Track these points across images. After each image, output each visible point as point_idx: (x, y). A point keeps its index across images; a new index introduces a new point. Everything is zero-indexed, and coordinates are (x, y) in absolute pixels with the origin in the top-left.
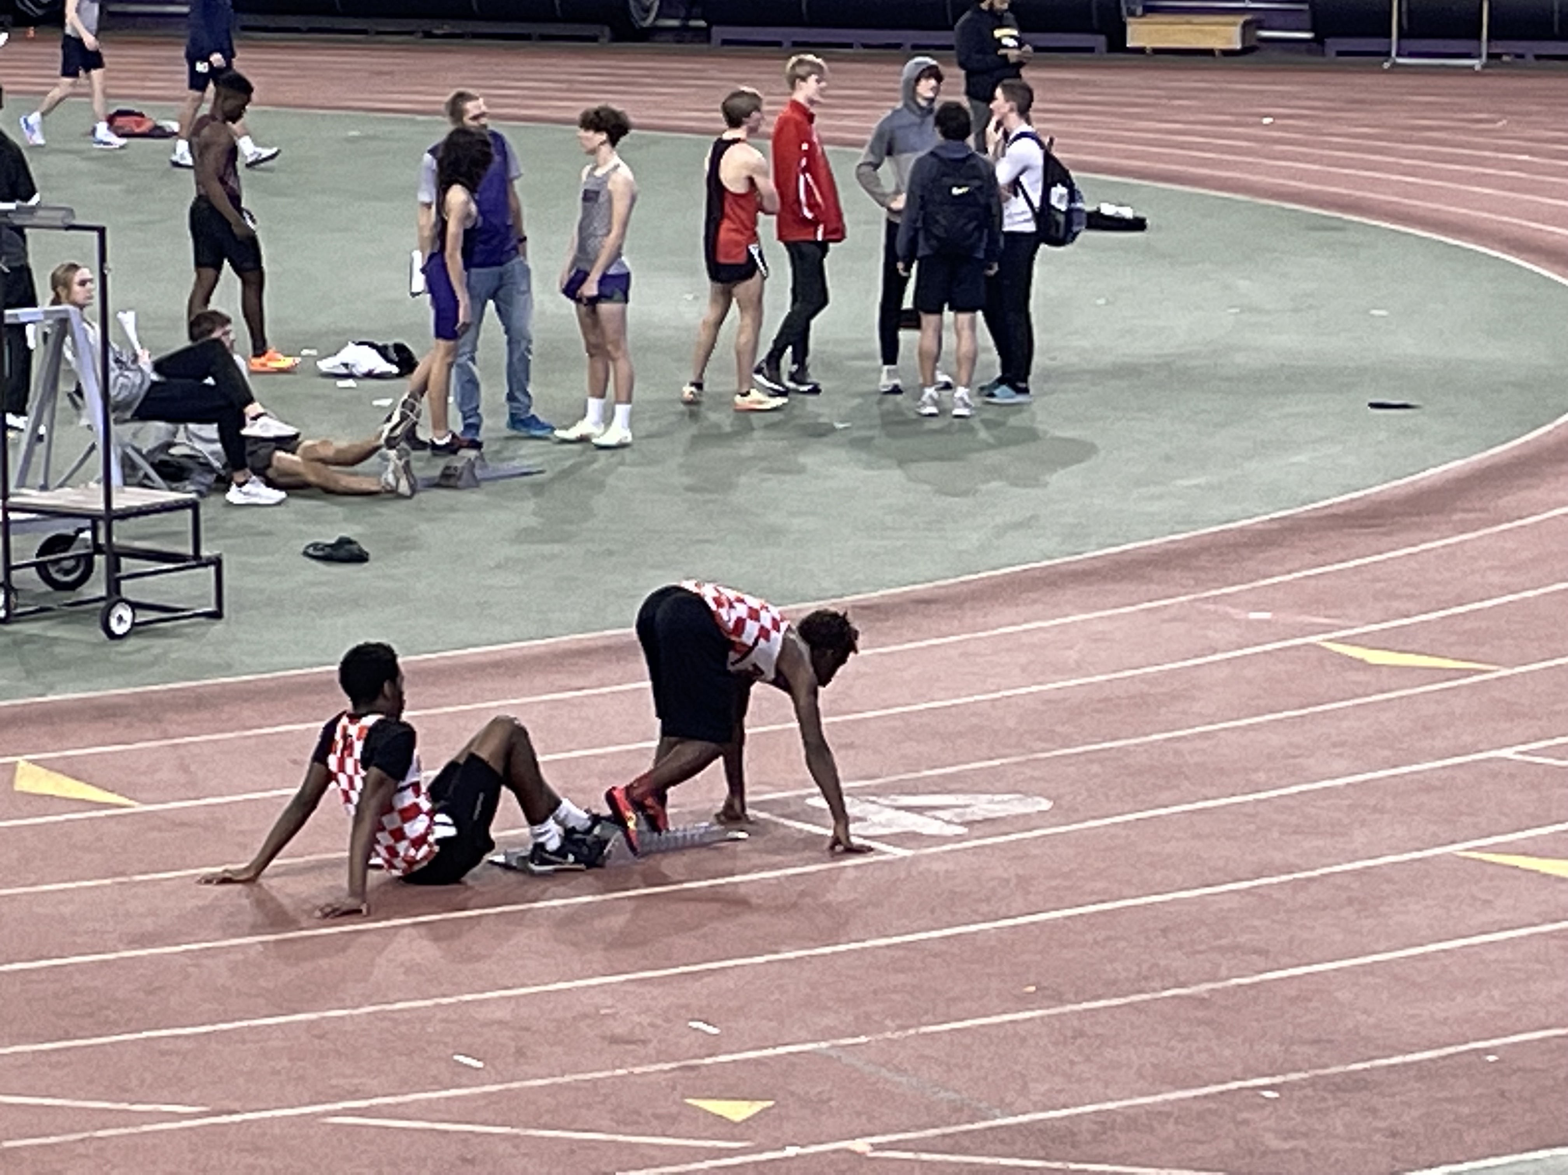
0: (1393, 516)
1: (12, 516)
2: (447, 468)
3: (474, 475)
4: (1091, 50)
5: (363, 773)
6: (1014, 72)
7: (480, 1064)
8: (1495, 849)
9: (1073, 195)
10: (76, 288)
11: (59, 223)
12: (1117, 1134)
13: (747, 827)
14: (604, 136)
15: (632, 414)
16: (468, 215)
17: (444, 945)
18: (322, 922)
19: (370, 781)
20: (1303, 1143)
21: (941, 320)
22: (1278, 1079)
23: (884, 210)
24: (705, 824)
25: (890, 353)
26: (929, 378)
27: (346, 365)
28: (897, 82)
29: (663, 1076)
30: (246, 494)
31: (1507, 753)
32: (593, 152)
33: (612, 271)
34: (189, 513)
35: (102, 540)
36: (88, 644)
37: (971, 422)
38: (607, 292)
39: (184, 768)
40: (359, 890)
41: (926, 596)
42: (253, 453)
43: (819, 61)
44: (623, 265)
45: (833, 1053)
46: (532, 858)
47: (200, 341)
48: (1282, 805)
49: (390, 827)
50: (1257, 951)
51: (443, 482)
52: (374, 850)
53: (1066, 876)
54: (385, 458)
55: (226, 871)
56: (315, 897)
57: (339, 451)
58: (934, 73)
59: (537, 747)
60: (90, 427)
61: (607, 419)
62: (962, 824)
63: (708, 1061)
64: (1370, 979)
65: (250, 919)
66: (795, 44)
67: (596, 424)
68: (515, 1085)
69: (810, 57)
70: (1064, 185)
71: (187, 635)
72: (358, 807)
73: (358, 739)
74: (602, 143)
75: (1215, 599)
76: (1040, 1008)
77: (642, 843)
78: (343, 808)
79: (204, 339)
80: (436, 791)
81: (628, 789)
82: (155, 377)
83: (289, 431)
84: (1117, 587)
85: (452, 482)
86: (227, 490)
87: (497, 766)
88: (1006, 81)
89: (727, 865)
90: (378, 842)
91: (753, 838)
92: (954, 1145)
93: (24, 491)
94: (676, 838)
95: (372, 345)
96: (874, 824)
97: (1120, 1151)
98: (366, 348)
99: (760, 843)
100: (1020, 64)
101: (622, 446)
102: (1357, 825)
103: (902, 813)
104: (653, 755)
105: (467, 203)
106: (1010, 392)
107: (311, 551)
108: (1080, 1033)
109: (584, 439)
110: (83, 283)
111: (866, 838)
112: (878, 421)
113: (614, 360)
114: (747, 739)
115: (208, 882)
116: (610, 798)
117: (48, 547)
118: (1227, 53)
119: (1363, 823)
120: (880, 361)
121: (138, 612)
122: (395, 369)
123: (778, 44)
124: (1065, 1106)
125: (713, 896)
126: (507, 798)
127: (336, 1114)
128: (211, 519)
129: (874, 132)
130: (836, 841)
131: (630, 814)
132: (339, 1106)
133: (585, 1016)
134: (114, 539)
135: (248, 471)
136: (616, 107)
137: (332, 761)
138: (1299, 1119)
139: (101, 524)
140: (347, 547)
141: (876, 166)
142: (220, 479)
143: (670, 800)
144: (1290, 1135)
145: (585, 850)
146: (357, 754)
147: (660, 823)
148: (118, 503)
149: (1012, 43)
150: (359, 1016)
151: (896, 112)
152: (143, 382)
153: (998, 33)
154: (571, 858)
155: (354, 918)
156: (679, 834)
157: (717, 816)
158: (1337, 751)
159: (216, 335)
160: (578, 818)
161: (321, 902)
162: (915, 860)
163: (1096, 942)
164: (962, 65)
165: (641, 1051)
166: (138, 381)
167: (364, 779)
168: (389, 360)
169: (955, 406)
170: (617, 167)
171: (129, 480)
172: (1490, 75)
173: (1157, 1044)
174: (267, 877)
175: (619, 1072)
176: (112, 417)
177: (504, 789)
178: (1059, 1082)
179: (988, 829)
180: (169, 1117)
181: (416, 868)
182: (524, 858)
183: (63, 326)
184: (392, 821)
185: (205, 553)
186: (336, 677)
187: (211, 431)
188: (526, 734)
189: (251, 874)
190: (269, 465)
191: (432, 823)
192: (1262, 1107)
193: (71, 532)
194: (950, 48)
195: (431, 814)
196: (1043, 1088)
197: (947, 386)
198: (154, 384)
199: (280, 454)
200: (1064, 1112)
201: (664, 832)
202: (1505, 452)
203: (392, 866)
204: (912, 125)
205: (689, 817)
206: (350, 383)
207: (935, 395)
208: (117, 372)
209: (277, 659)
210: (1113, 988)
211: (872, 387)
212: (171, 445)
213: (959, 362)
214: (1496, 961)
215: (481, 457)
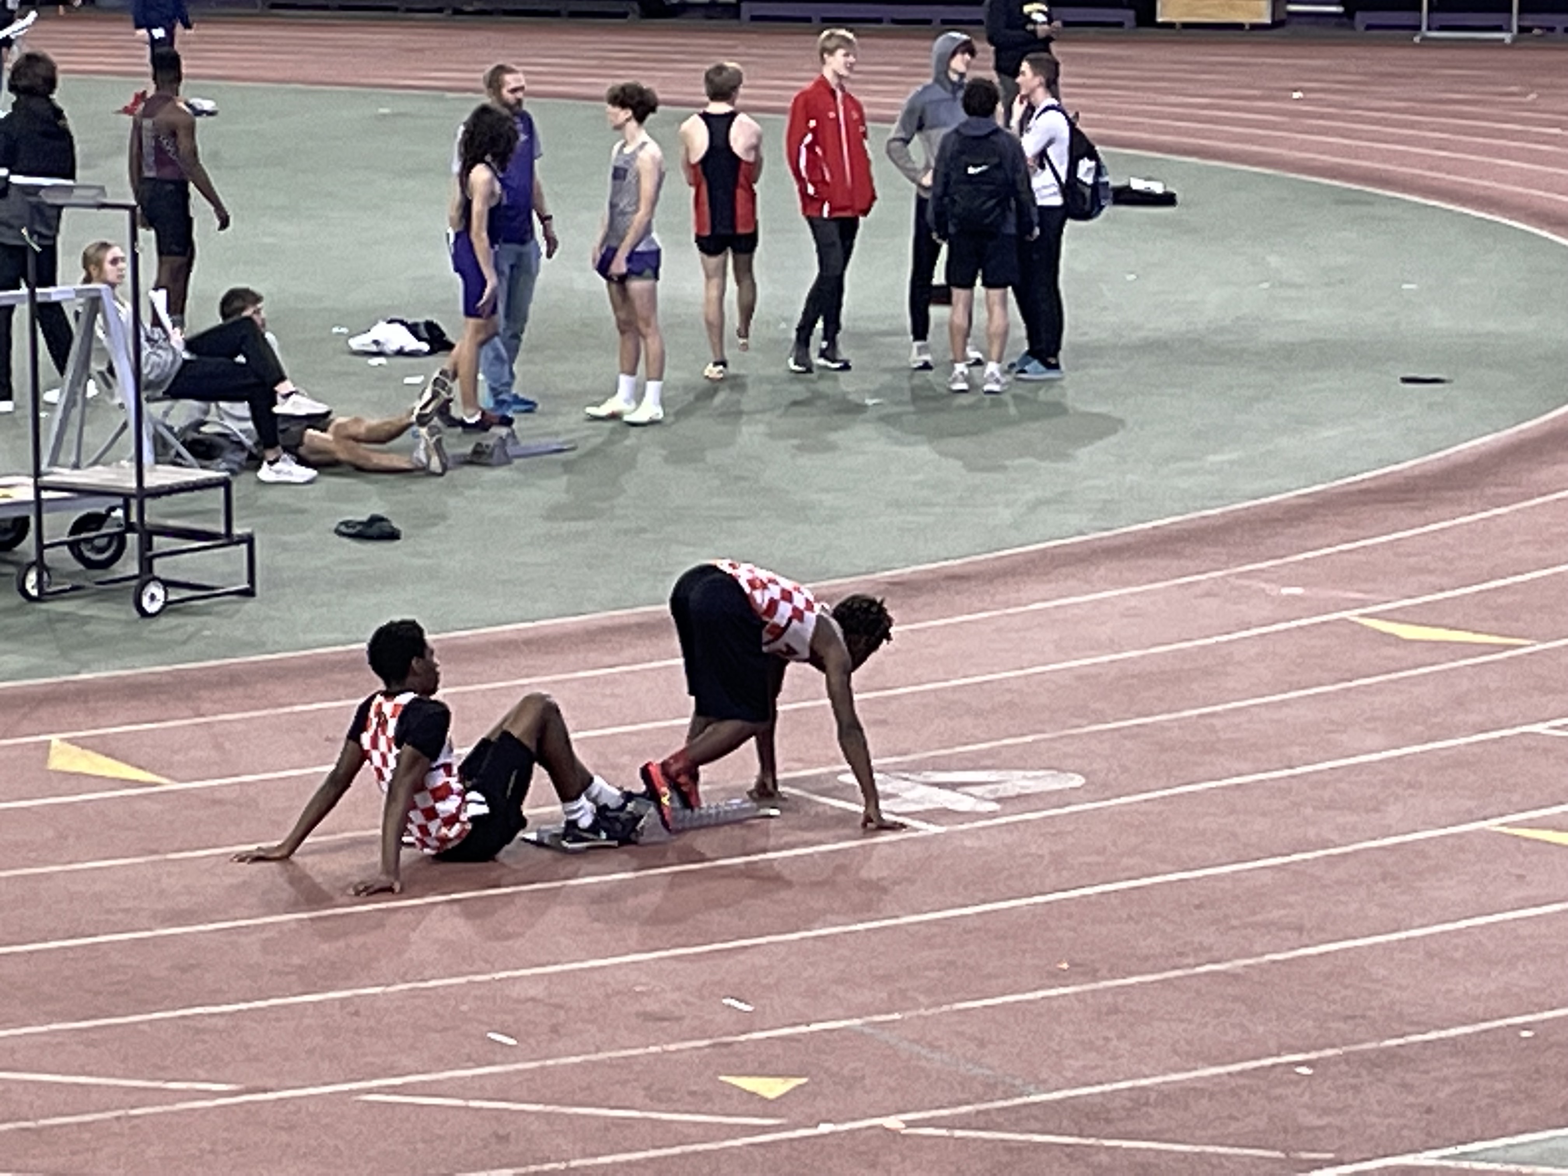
0: (1428, 489)
1: (45, 495)
2: (479, 445)
3: (505, 453)
4: (1120, 25)
5: (395, 751)
6: (1041, 46)
7: (512, 1042)
8: (1531, 824)
9: (1099, 171)
10: (108, 267)
11: (91, 202)
12: (1151, 1110)
13: (780, 804)
14: (629, 113)
15: (663, 390)
16: (492, 194)
17: (478, 922)
18: (356, 899)
19: (404, 759)
20: (1336, 1120)
21: (972, 295)
22: (1313, 1055)
23: (914, 186)
24: (737, 801)
25: (920, 329)
26: (959, 353)
27: (376, 342)
28: (929, 57)
29: (695, 1053)
30: (278, 472)
31: (1540, 728)
32: (619, 127)
33: (641, 248)
34: (222, 490)
35: (134, 518)
36: (119, 621)
37: (1002, 396)
38: (635, 269)
39: (218, 747)
40: (393, 867)
41: (958, 571)
42: (283, 431)
43: (850, 36)
44: (652, 241)
45: (868, 1030)
46: (564, 836)
47: (231, 320)
48: (1318, 781)
49: (421, 805)
50: (1289, 927)
51: (475, 459)
52: (406, 829)
53: (1102, 851)
54: (416, 436)
55: (259, 849)
56: (348, 875)
57: (370, 430)
58: (968, 48)
59: (570, 725)
60: (121, 406)
61: (639, 396)
62: (998, 800)
63: (743, 1038)
64: (1406, 956)
65: (284, 896)
66: (825, 20)
67: (627, 401)
68: (550, 1062)
69: (842, 32)
70: (1091, 159)
71: (218, 614)
72: (391, 785)
73: (393, 716)
74: (628, 120)
75: (1248, 575)
76: (1074, 984)
77: (675, 819)
78: (375, 785)
79: (235, 318)
80: (468, 770)
81: (664, 765)
82: (186, 355)
83: (321, 408)
84: (1150, 562)
85: (483, 459)
86: (259, 467)
87: (531, 745)
88: (1031, 56)
89: (761, 842)
90: (412, 822)
91: (787, 815)
92: (985, 1121)
93: (56, 469)
94: (710, 816)
95: (402, 323)
96: (906, 801)
97: (1152, 1128)
98: (397, 326)
99: (792, 818)
100: (1048, 39)
101: (652, 423)
102: (1392, 799)
103: (936, 789)
104: (686, 732)
105: (491, 182)
106: (1041, 368)
107: (343, 529)
108: (1114, 1010)
109: (615, 416)
110: (115, 261)
111: (898, 815)
112: (907, 397)
113: (645, 337)
114: (780, 717)
115: (242, 860)
116: (645, 773)
117: (80, 526)
118: (1255, 27)
119: (1397, 798)
120: (911, 337)
121: (170, 590)
122: (425, 347)
123: (808, 20)
124: (1100, 1083)
125: (749, 872)
126: (540, 776)
127: (370, 1091)
128: (245, 496)
129: (905, 108)
130: (868, 819)
131: (664, 789)
132: (375, 1083)
133: (618, 993)
134: (146, 518)
135: (279, 448)
136: (645, 85)
137: (366, 739)
138: (1333, 1095)
139: (134, 503)
140: (378, 524)
141: (907, 141)
142: (251, 457)
143: (702, 778)
144: (1325, 1111)
145: (618, 827)
146: (391, 731)
147: (693, 800)
148: (151, 480)
149: (1041, 18)
150: (393, 993)
151: (926, 88)
152: (173, 362)
153: (1027, 9)
154: (604, 835)
155: (388, 895)
156: (713, 811)
157: (750, 793)
158: (1370, 726)
159: (248, 313)
160: (613, 796)
161: (357, 879)
162: (948, 836)
163: (1130, 917)
164: (991, 41)
165: (675, 1028)
166: (170, 358)
167: (398, 757)
168: (420, 339)
169: (986, 382)
170: (644, 144)
171: (160, 459)
172: (1520, 49)
173: (1190, 1022)
174: (302, 854)
175: (653, 1049)
176: (144, 395)
177: (536, 765)
178: (1092, 1058)
179: (1020, 806)
180: (201, 1095)
181: (450, 846)
182: (556, 835)
183: (95, 304)
184: (423, 800)
185: (237, 531)
186: (366, 657)
187: (242, 409)
188: (558, 711)
189: (284, 852)
190: (300, 443)
191: (465, 802)
192: (1297, 1084)
193: (103, 511)
194: (979, 22)
195: (462, 794)
196: (1077, 1064)
197: (978, 362)
198: (185, 362)
199: (310, 431)
200: (1097, 1089)
201: (696, 810)
202: (1537, 426)
203: (425, 845)
204: (944, 100)
205: (722, 795)
206: (382, 360)
207: (966, 371)
208: (149, 350)
209: (310, 638)
210: (1146, 964)
211: (904, 364)
212: (204, 423)
213: (990, 337)
214: (1531, 937)
215: (512, 435)
